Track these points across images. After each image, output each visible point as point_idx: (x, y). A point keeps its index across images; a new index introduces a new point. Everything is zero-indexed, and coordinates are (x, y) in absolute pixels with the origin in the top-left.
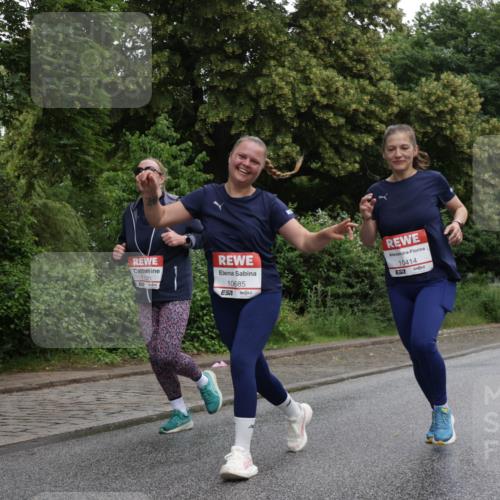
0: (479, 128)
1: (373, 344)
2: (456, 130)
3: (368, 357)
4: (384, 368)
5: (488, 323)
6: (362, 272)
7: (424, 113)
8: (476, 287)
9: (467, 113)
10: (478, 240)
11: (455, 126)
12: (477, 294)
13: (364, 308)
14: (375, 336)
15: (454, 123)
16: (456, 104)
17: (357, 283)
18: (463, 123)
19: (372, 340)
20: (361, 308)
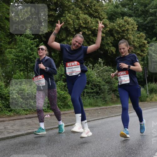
0: (136, 36)
1: (100, 109)
2: (129, 36)
3: (98, 113)
4: (104, 117)
6: (96, 84)
7: (118, 30)
9: (132, 30)
11: (128, 35)
13: (97, 97)
14: (101, 106)
15: (128, 34)
16: (129, 28)
17: (95, 88)
18: (131, 34)
19: (100, 108)
20: (96, 97)
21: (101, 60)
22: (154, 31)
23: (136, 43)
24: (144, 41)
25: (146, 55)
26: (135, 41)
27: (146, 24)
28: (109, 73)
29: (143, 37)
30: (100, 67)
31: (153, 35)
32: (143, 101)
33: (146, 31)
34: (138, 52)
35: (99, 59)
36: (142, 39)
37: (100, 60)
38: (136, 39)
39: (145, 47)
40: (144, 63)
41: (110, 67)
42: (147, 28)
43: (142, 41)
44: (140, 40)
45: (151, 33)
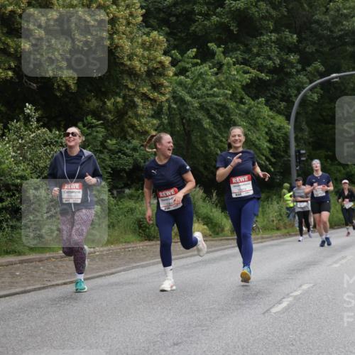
0: (140, 41)
1: (21, 262)
2: (116, 41)
3: (13, 275)
4: (28, 288)
5: (142, 241)
6: (14, 185)
8: (131, 204)
9: (129, 23)
10: (136, 155)
11: (115, 36)
12: (132, 211)
13: (14, 223)
14: (24, 254)
15: (114, 33)
16: (117, 14)
17: (8, 196)
18: (123, 34)
19: (21, 258)
20: (11, 224)
21: (31, 110)
22: (193, 28)
23: (137, 63)
24: (162, 58)
25: (167, 100)
26: (136, 56)
27: (169, 7)
28: (52, 150)
29: (158, 44)
30: (26, 130)
31: (189, 42)
32: (154, 237)
33: (169, 27)
34: (145, 90)
35: (27, 104)
36: (155, 51)
37: (29, 109)
38: (139, 51)
39: (164, 75)
40: (162, 124)
41: (57, 132)
42: (173, 19)
43: (155, 58)
44: (150, 54)
45: (183, 35)
